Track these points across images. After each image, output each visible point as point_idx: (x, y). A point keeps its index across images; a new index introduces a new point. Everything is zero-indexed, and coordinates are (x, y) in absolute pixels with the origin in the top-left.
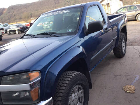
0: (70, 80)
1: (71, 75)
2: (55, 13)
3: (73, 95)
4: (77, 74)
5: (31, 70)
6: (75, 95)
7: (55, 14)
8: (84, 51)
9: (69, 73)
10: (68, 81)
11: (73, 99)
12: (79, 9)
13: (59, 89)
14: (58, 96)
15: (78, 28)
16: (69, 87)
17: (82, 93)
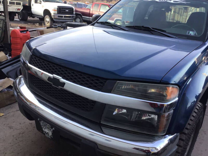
7: (158, 1)
12: (204, 3)
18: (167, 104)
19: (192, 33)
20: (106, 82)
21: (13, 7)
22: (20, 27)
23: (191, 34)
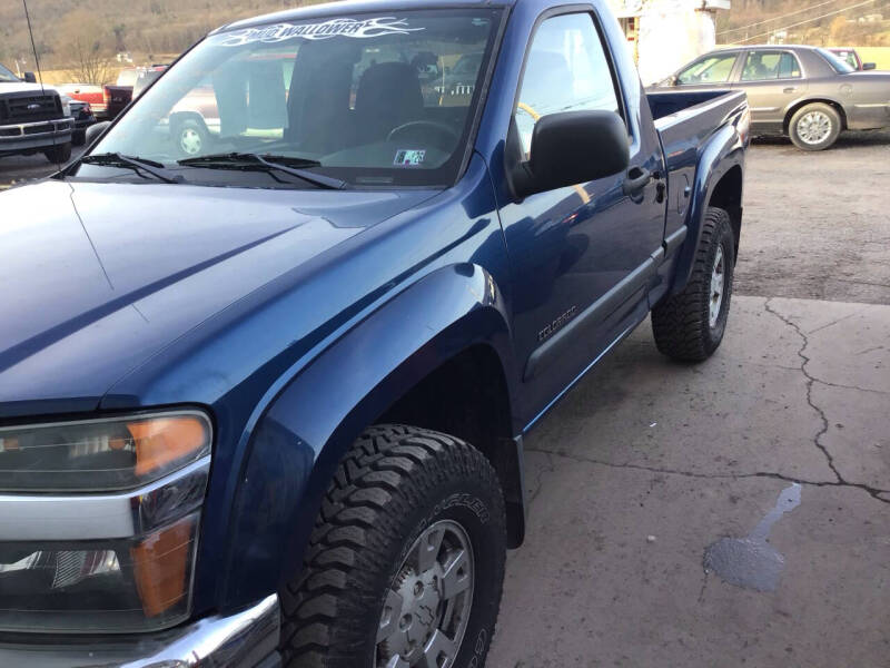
0: (401, 486)
1: (405, 450)
2: (311, 32)
3: (408, 583)
4: (445, 446)
5: (145, 403)
6: (419, 584)
7: (310, 37)
8: (494, 302)
9: (391, 435)
10: (386, 493)
11: (407, 607)
12: (477, 21)
13: (324, 541)
14: (312, 587)
15: (469, 146)
16: (394, 530)
17: (460, 572)
18: (142, 493)
19: (413, 157)
23: (408, 161)
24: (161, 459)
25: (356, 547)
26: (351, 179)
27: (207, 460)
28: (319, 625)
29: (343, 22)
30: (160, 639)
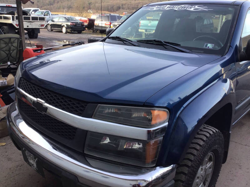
0: (206, 140)
1: (205, 130)
3: (200, 168)
5: (157, 105)
6: (202, 169)
7: (176, 9)
10: (202, 142)
11: (198, 175)
12: (230, 9)
15: (229, 45)
16: (204, 152)
17: (210, 168)
18: (152, 129)
19: (210, 46)
20: (86, 105)
21: (36, 23)
22: (36, 45)
23: (209, 47)
24: (158, 121)
25: (194, 155)
26: (191, 50)
27: (167, 124)
28: (182, 175)
29: (186, 6)
30: (147, 170)
